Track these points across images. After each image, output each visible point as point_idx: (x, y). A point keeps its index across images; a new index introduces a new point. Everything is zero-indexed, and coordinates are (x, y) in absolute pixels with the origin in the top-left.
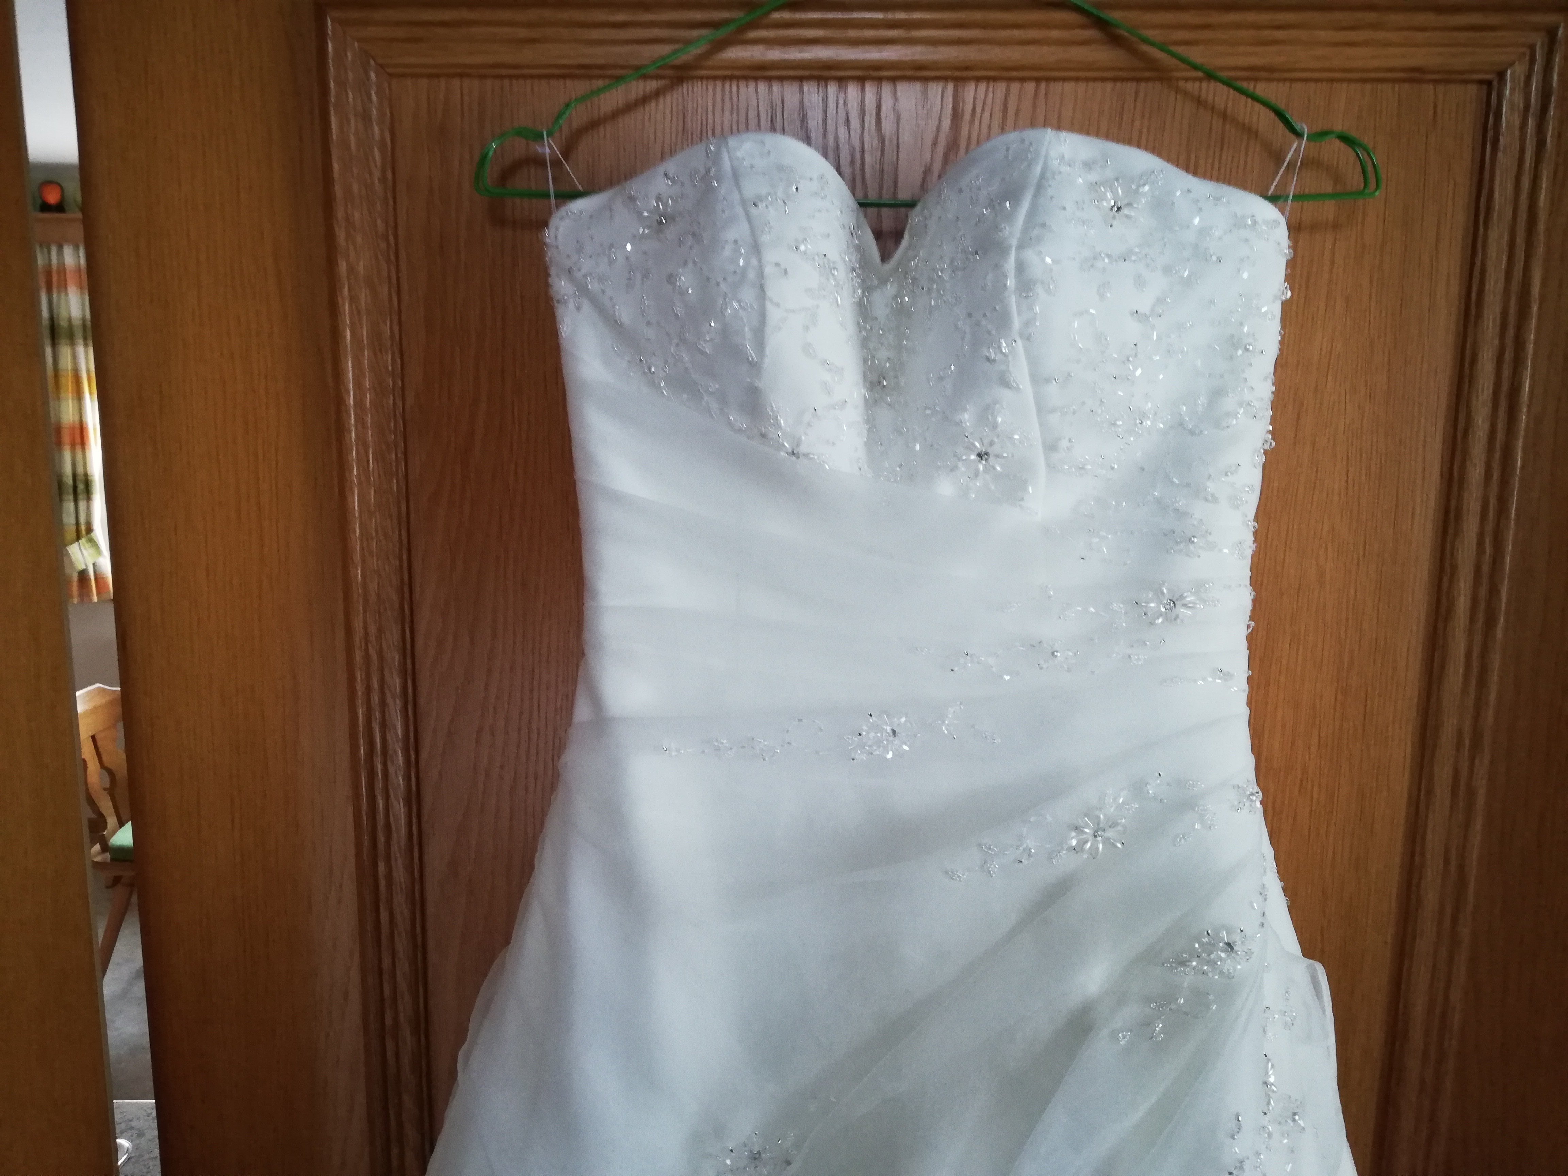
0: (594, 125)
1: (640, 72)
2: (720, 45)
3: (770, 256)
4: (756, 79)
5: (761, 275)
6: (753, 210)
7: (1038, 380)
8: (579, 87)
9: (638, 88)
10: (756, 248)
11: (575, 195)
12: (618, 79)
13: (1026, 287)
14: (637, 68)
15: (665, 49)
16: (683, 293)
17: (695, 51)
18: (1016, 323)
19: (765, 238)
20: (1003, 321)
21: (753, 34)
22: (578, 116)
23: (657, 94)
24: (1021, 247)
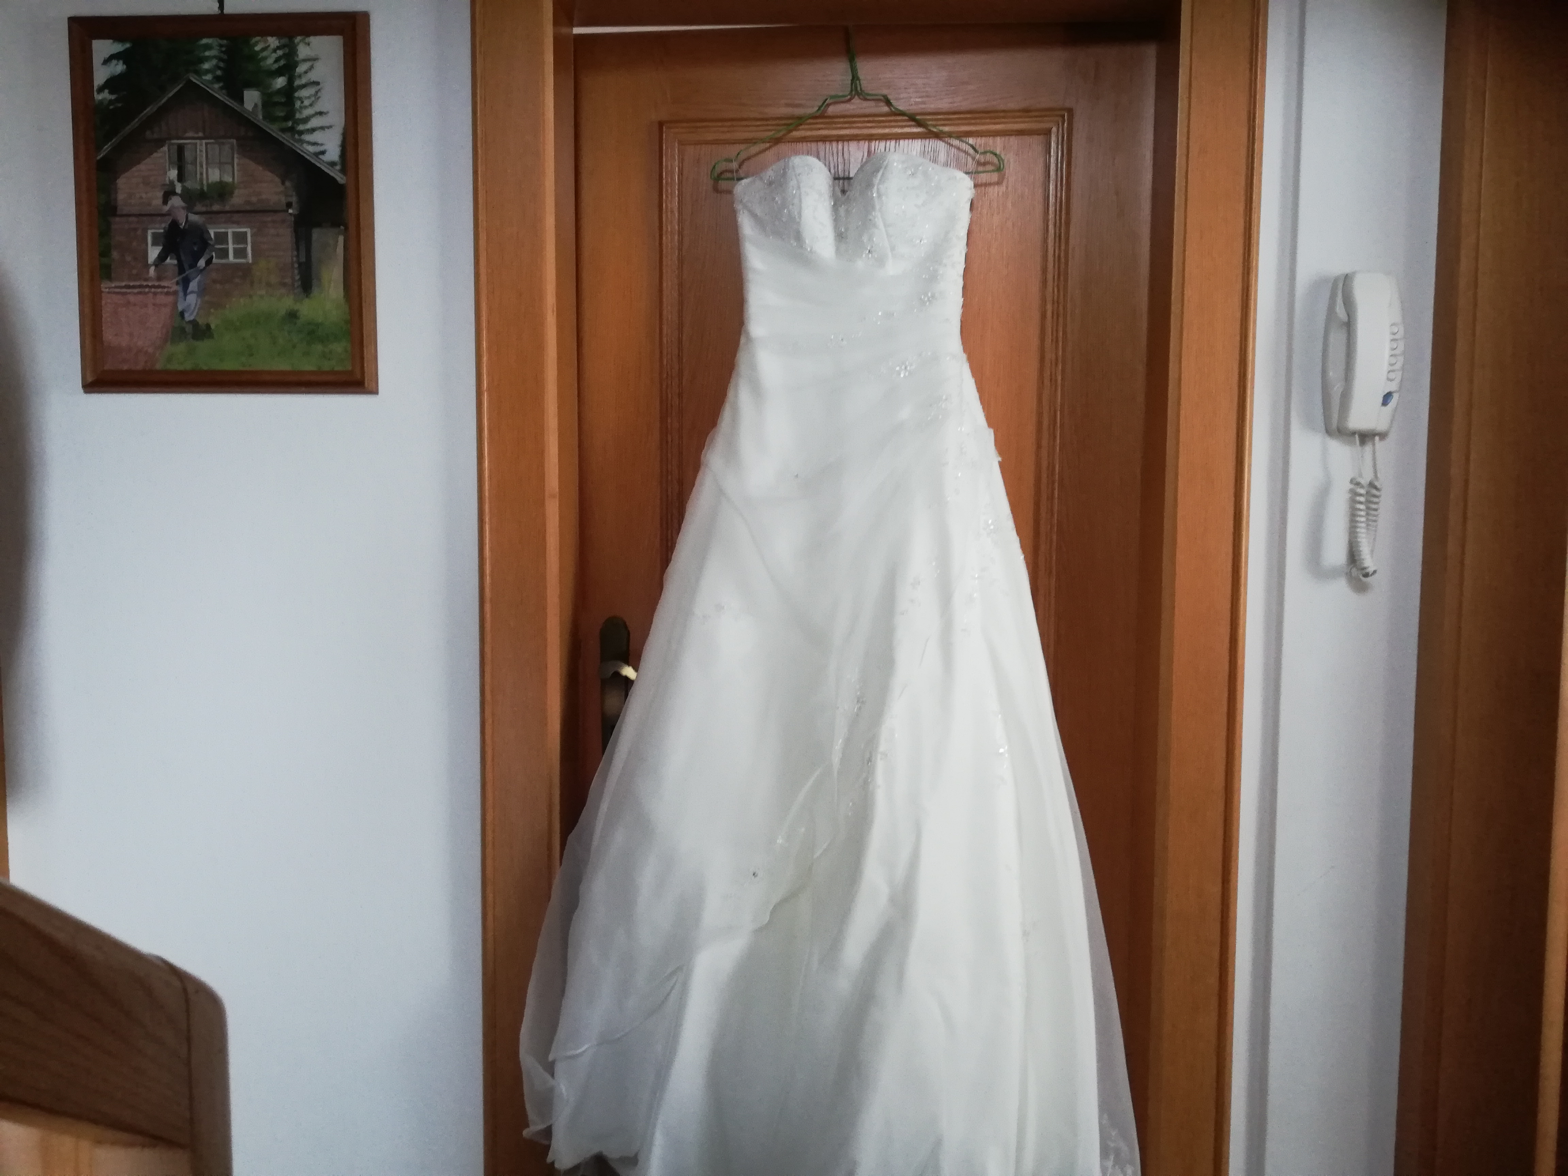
0: (749, 158)
1: (763, 141)
2: (791, 131)
3: (803, 190)
4: (802, 142)
5: (800, 195)
6: (798, 177)
7: (885, 225)
8: (742, 147)
9: (763, 146)
10: (799, 188)
11: (742, 179)
12: (755, 143)
13: (880, 196)
14: (761, 140)
15: (771, 133)
16: (777, 203)
17: (781, 134)
18: (877, 207)
19: (801, 185)
20: (873, 208)
21: (801, 127)
22: (743, 156)
23: (770, 147)
24: (879, 184)
